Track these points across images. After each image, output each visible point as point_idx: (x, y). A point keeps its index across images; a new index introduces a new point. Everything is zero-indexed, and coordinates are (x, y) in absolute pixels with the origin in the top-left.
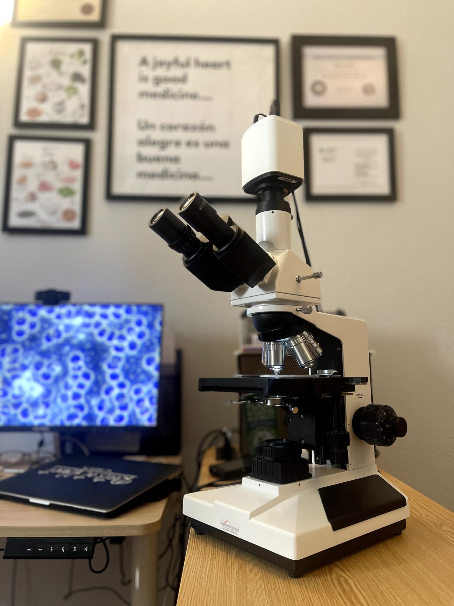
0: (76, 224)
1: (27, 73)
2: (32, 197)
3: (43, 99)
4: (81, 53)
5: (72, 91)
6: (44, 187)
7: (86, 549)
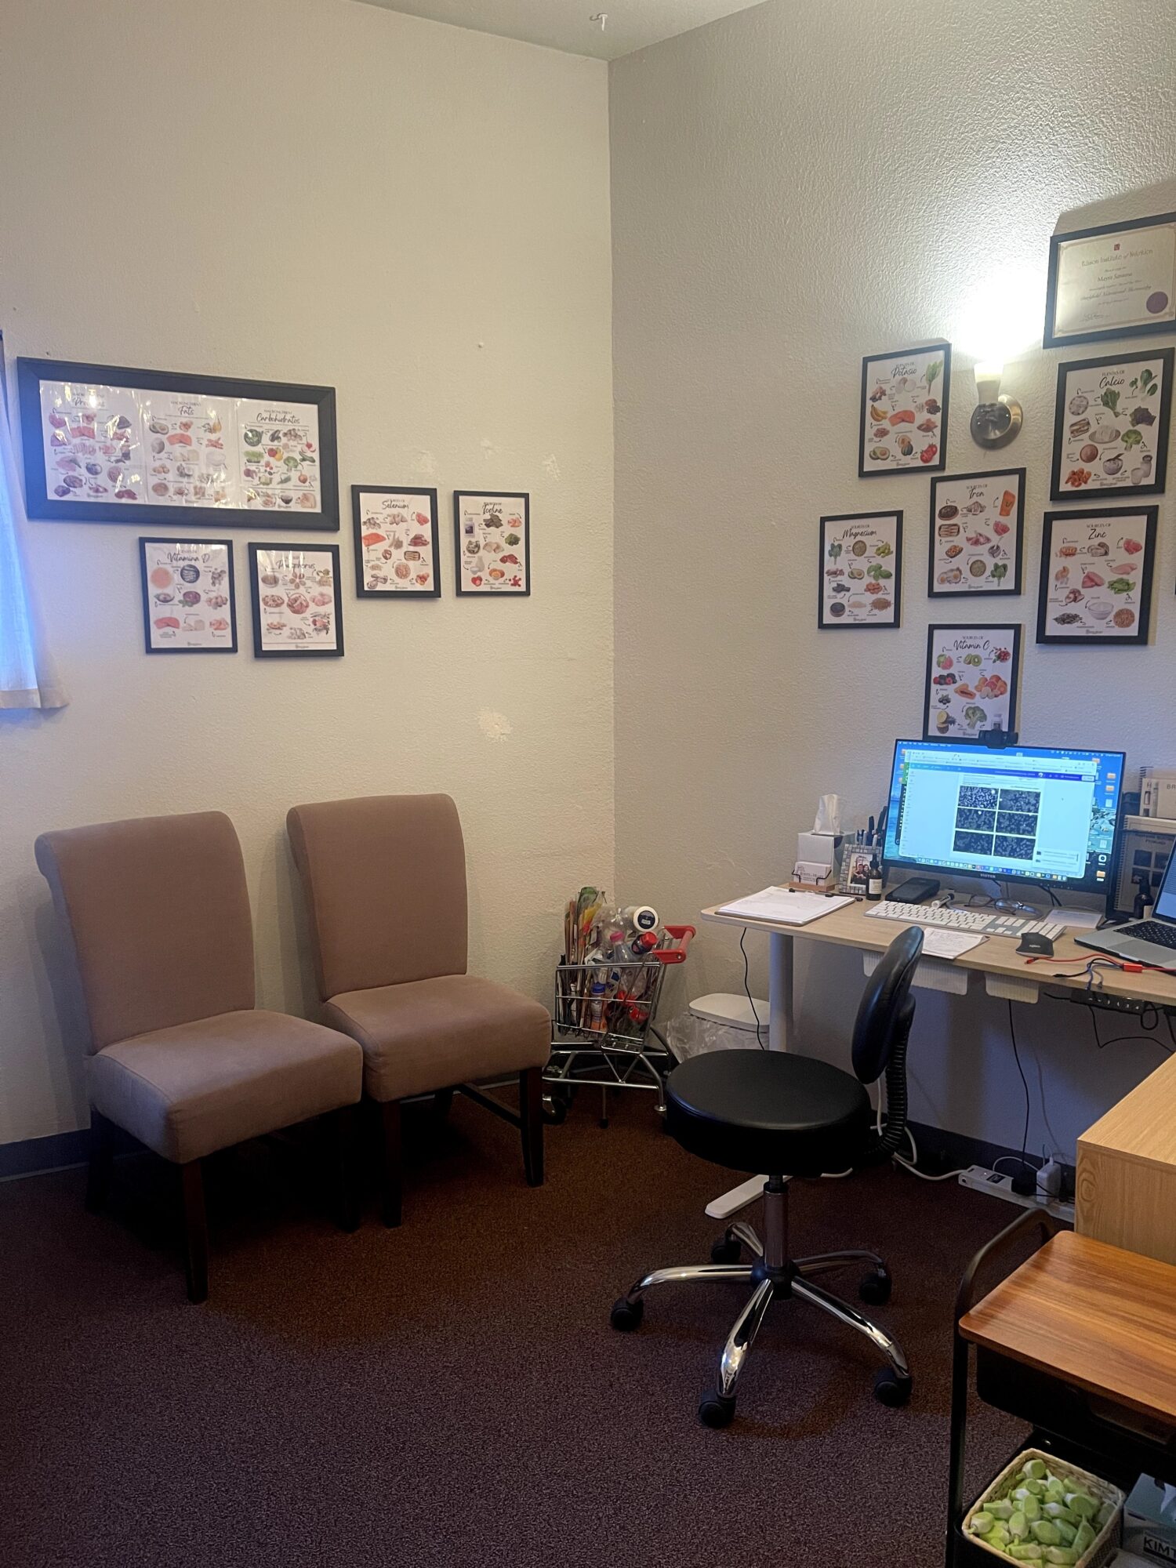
0: (1133, 630)
1: (1069, 419)
2: (1075, 596)
3: (1092, 456)
4: (1148, 375)
5: (1134, 437)
6: (1091, 581)
7: (1137, 1008)
